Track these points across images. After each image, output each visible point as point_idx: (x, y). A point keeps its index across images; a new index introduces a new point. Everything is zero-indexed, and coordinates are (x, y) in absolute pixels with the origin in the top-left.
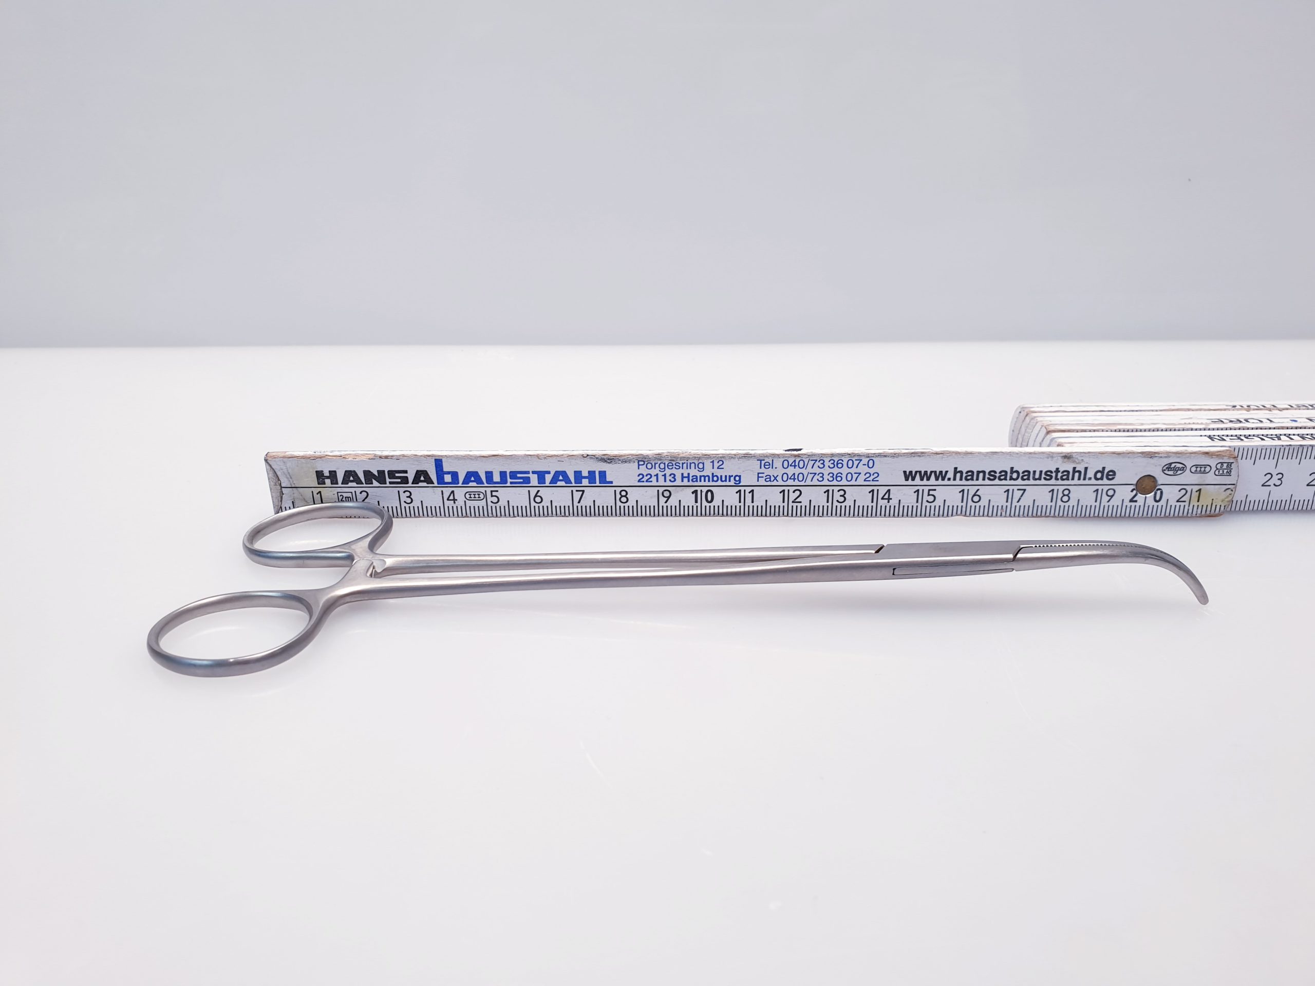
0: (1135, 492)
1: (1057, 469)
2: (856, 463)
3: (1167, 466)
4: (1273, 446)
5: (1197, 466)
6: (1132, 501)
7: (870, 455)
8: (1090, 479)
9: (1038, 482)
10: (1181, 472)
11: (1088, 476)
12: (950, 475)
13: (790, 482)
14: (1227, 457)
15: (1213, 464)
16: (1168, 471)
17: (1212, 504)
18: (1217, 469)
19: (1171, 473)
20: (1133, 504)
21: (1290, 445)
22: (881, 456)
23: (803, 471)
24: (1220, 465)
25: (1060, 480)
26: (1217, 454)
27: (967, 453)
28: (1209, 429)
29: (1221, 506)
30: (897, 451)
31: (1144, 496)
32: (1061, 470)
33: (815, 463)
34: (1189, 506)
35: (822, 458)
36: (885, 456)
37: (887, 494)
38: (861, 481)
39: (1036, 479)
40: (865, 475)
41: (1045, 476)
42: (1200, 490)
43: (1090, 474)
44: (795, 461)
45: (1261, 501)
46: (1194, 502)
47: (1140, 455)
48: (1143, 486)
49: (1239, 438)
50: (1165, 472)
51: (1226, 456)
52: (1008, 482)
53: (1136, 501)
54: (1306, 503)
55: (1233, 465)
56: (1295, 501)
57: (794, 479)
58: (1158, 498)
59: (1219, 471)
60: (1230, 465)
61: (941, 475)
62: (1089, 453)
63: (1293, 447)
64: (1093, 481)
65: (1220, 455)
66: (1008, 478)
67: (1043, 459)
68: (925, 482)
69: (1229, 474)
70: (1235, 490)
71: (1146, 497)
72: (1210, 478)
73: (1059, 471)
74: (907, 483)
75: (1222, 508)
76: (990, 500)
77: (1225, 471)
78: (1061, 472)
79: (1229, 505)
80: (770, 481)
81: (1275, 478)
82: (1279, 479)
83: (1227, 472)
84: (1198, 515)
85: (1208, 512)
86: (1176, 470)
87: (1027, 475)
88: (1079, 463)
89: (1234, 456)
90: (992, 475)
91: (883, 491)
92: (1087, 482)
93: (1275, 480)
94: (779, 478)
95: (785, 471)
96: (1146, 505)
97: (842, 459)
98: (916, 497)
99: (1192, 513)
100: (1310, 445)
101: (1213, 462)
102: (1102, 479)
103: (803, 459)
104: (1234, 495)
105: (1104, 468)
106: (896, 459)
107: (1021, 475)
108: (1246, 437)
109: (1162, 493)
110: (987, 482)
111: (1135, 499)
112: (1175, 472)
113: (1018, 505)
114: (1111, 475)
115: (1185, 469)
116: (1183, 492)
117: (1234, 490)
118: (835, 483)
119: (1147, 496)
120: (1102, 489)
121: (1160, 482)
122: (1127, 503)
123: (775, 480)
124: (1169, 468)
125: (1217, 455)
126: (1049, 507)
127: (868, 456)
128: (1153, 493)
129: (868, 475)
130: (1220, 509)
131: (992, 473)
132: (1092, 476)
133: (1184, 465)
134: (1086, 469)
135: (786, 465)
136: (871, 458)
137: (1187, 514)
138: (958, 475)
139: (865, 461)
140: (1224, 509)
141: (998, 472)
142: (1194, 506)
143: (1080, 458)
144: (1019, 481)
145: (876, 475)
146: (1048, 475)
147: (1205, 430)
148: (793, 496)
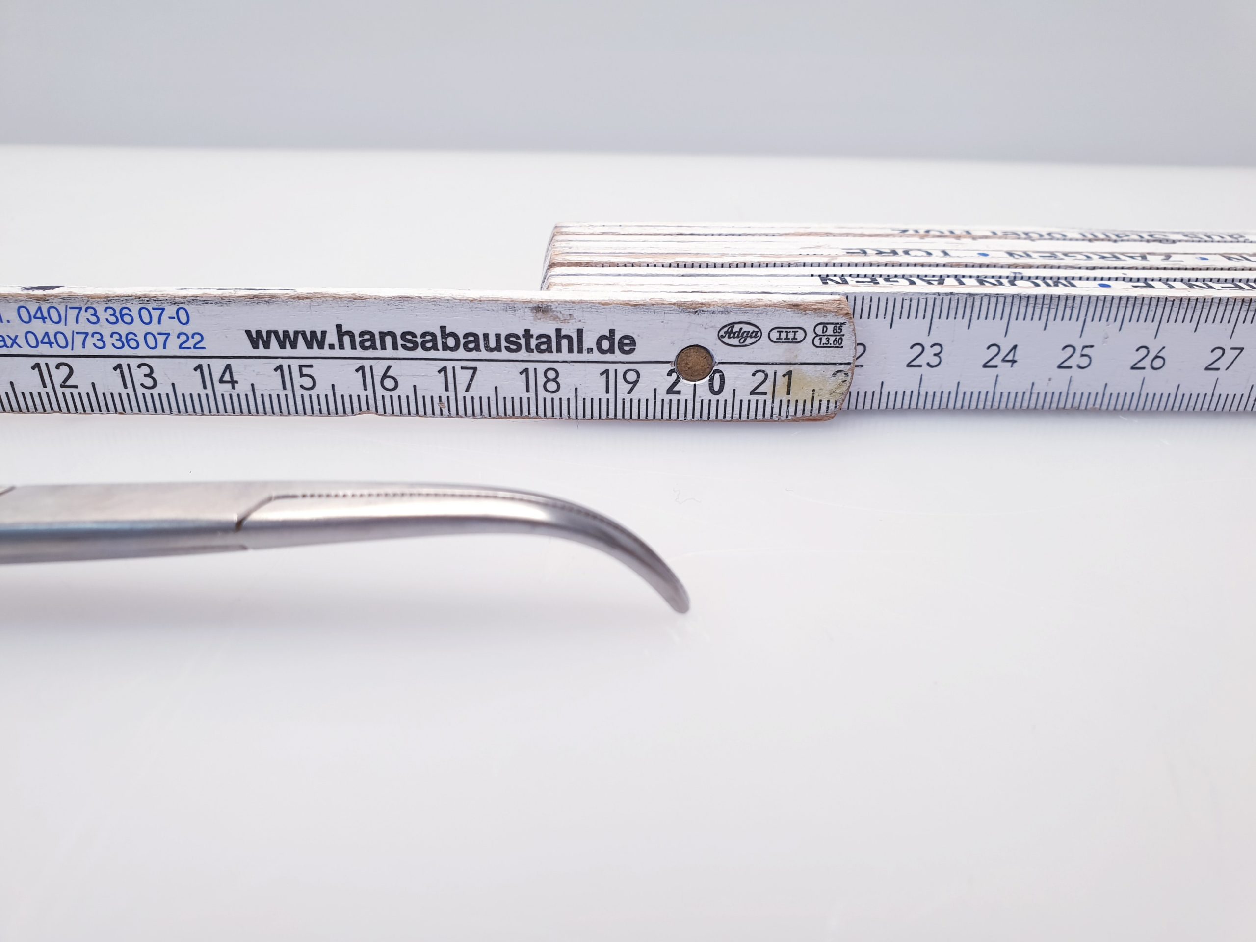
0: (674, 376)
1: (527, 331)
2: (156, 314)
3: (726, 329)
4: (922, 294)
5: (780, 329)
6: (670, 391)
7: (177, 300)
8: (590, 350)
9: (495, 355)
10: (753, 340)
11: (586, 346)
12: (332, 338)
13: (44, 349)
14: (834, 314)
15: (809, 326)
16: (729, 337)
17: (813, 398)
18: (817, 335)
19: (735, 341)
20: (674, 398)
21: (951, 294)
22: (197, 301)
23: (61, 327)
24: (821, 327)
25: (535, 351)
26: (814, 307)
27: (354, 299)
28: (834, 265)
29: (828, 401)
30: (227, 293)
31: (693, 383)
32: (535, 332)
33: (79, 313)
34: (773, 402)
35: (89, 305)
36: (206, 301)
37: (227, 374)
38: (173, 348)
39: (492, 350)
40: (178, 337)
41: (507, 345)
42: (789, 373)
43: (590, 341)
44: (40, 309)
45: (908, 394)
46: (781, 394)
47: (675, 307)
48: (689, 366)
49: (874, 280)
50: (723, 339)
51: (830, 311)
52: (441, 354)
53: (679, 392)
54: (983, 397)
55: (844, 327)
56: (965, 393)
57: (50, 344)
58: (716, 387)
59: (821, 339)
60: (838, 327)
61: (315, 339)
62: (581, 302)
63: (956, 297)
64: (596, 356)
65: (819, 308)
66: (440, 346)
67: (497, 311)
68: (288, 351)
69: (839, 344)
70: (853, 374)
71: (695, 385)
72: (806, 351)
73: (532, 336)
74: (256, 353)
75: (832, 406)
76: (415, 387)
77: (832, 339)
78: (535, 337)
79: (843, 401)
80: (6, 345)
81: (929, 353)
82: (935, 355)
83: (835, 340)
84: (790, 418)
85: (807, 413)
86: (743, 336)
87: (472, 341)
88: (564, 321)
89: (845, 312)
90: (409, 340)
91: (218, 367)
92: (585, 356)
93: (928, 356)
94: (21, 341)
95: (28, 328)
96: (698, 400)
97: (128, 305)
98: (280, 378)
99: (780, 414)
100: (986, 295)
101: (808, 322)
102: (611, 350)
103: (54, 305)
104: (850, 383)
105: (612, 332)
106: (225, 307)
107: (462, 341)
108: (888, 279)
109: (722, 378)
110: (402, 353)
111: (676, 389)
112: (742, 340)
113: (468, 396)
114: (628, 344)
115: (759, 334)
116: (760, 377)
117: (850, 374)
118: (126, 351)
119: (697, 383)
120: (616, 371)
121: (717, 359)
122: (662, 394)
123: (15, 345)
124: (729, 332)
125: (815, 309)
126: (525, 402)
127: (173, 301)
128: (708, 378)
129: (183, 338)
130: (828, 407)
131: (409, 337)
132: (594, 346)
133: (758, 327)
134: (580, 332)
135: (25, 317)
136: (181, 306)
137: (772, 416)
138: (347, 339)
139: (170, 310)
140: (836, 407)
141: (418, 334)
142: (781, 401)
143: (567, 313)
144: (461, 353)
145: (197, 338)
146: (512, 342)
147: (826, 265)
148: (59, 375)
